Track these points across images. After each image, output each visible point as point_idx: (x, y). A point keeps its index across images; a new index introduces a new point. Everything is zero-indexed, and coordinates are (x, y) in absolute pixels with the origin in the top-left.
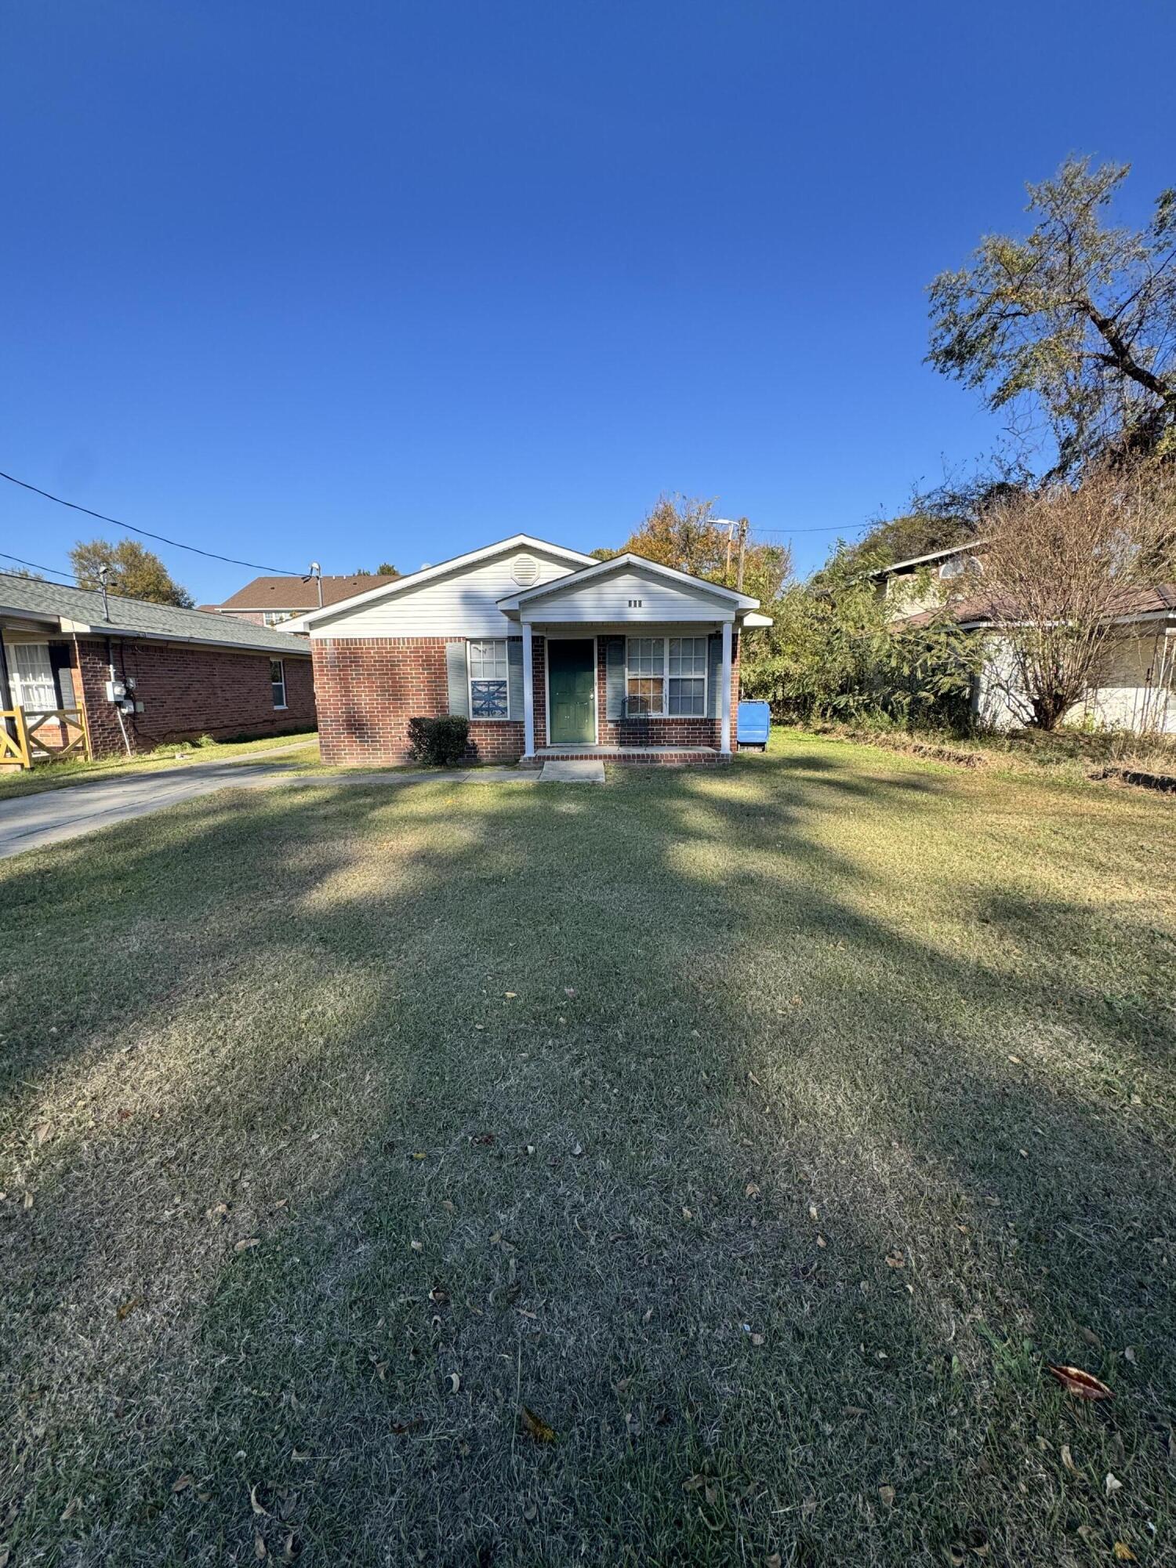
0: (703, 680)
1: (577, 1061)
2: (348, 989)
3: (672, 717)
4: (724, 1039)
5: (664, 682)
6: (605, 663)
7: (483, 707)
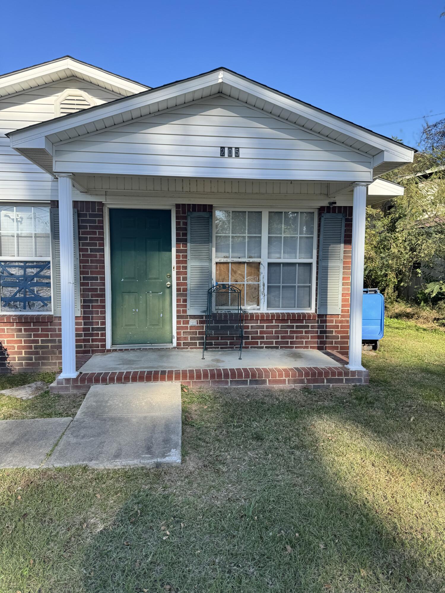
0: (310, 264)
3: (270, 311)
5: (261, 266)
6: (186, 240)
7: (18, 296)
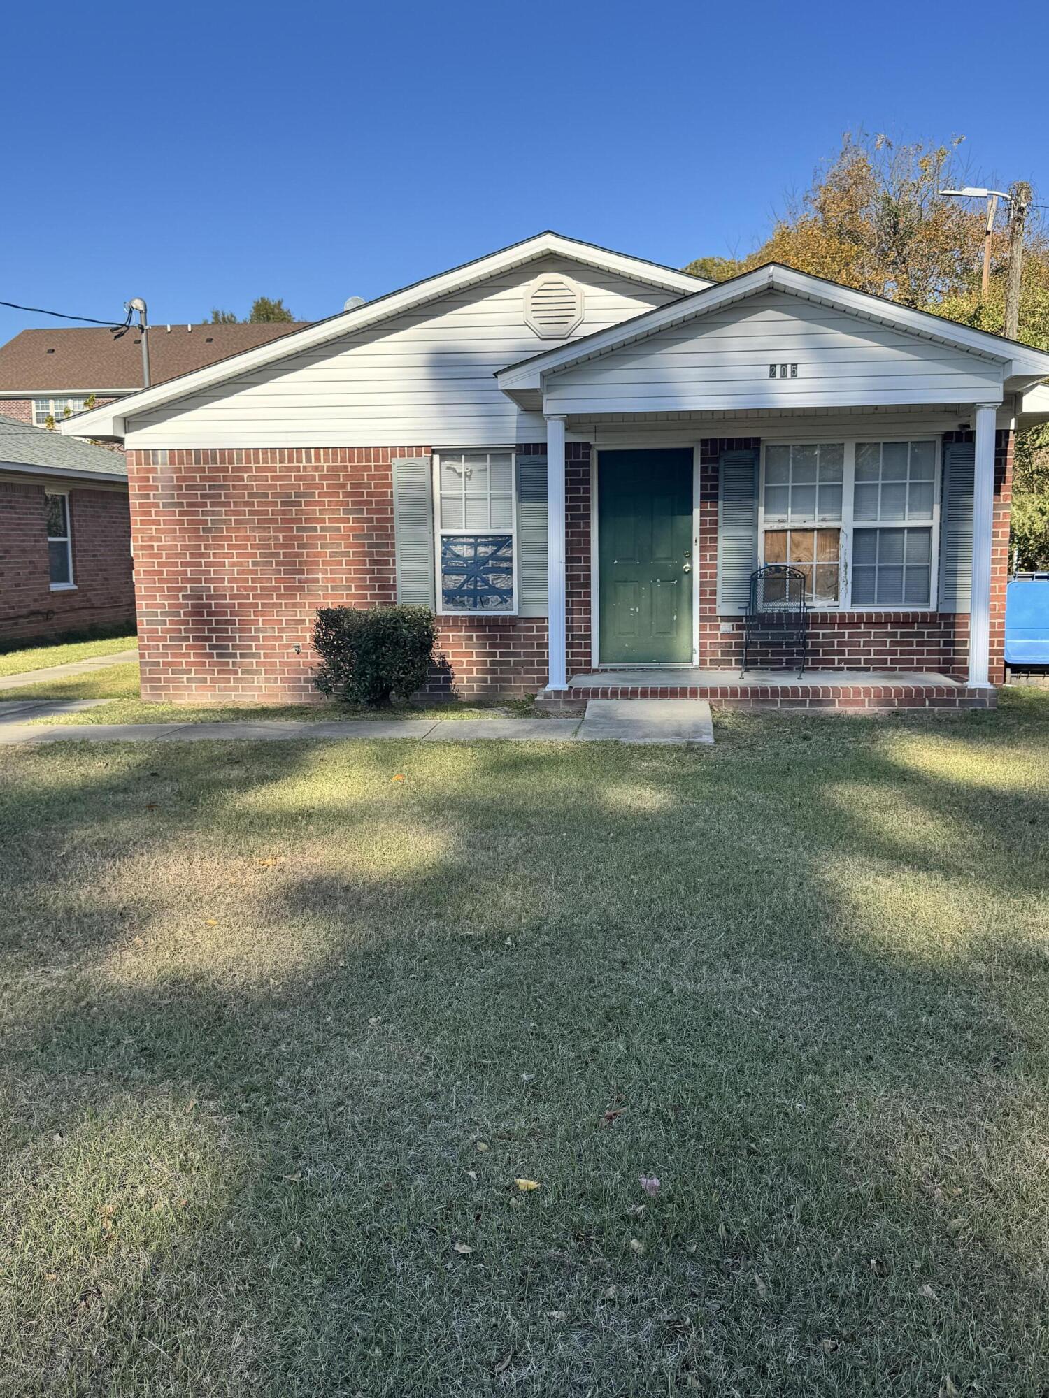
0: (930, 529)
2: (196, 1155)
3: (857, 610)
5: (842, 535)
6: (716, 496)
7: (465, 588)
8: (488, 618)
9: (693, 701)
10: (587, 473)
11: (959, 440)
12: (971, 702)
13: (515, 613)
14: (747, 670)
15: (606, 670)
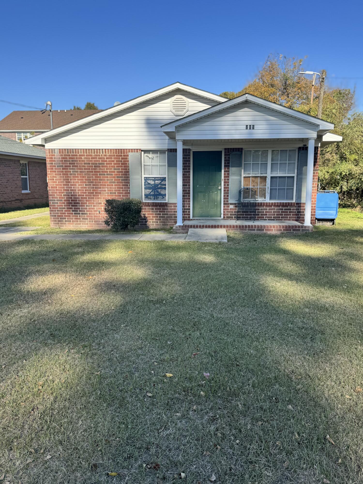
0: (293, 177)
1: (213, 420)
2: (68, 367)
3: (271, 202)
4: (309, 412)
5: (267, 178)
6: (229, 166)
7: (151, 193)
8: (158, 203)
9: (221, 229)
10: (189, 158)
11: (303, 150)
12: (305, 230)
13: (167, 201)
14: (238, 220)
15: (194, 220)
